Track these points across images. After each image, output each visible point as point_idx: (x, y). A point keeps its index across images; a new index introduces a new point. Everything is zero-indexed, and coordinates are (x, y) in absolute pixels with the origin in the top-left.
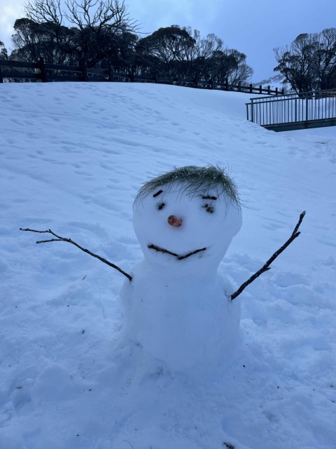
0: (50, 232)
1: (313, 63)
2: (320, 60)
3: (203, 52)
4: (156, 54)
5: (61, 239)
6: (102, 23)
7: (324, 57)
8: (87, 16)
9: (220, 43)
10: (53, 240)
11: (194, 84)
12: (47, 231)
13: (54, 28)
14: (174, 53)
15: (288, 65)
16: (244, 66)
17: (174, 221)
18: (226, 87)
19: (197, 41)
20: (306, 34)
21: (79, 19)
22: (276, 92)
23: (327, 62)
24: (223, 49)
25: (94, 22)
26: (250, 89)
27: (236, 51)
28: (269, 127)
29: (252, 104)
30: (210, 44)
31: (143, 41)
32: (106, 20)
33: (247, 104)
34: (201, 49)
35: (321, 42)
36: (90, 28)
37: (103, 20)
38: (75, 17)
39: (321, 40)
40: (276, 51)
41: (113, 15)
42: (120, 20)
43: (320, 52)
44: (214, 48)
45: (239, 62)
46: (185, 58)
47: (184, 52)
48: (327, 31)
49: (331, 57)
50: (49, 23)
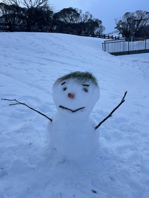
0: (15, 100)
1: (132, 25)
2: (135, 24)
3: (83, 20)
4: (62, 20)
5: (20, 103)
6: (38, 6)
7: (136, 23)
8: (31, 2)
9: (91, 16)
10: (17, 104)
11: (79, 34)
12: (14, 100)
13: (15, 7)
14: (70, 20)
15: (121, 26)
16: (101, 26)
17: (71, 96)
18: (94, 36)
19: (81, 14)
20: (129, 13)
21: (27, 4)
22: (116, 38)
23: (138, 25)
24: (92, 19)
25: (34, 5)
26: (104, 37)
27: (98, 20)
28: (112, 54)
29: (105, 43)
30: (87, 16)
31: (56, 14)
32: (39, 4)
33: (103, 43)
34: (83, 19)
35: (135, 16)
36: (32, 8)
37: (38, 4)
38: (25, 3)
39: (135, 15)
40: (116, 20)
41: (43, 2)
42: (46, 5)
43: (135, 21)
44: (89, 18)
45: (99, 24)
46: (75, 22)
47: (75, 19)
48: (138, 11)
49: (139, 23)
50: (13, 5)
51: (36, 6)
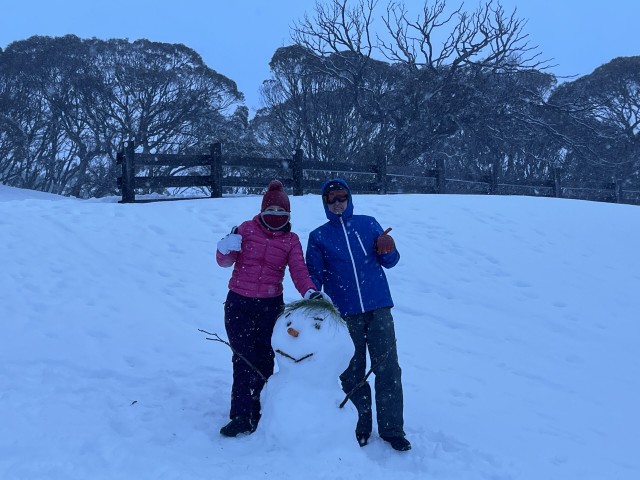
6: (457, 62)
8: (426, 47)
32: (467, 54)
36: (430, 70)
38: (401, 48)
41: (486, 42)
42: (505, 51)
51: (448, 62)
